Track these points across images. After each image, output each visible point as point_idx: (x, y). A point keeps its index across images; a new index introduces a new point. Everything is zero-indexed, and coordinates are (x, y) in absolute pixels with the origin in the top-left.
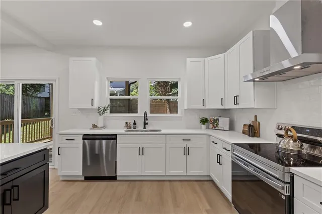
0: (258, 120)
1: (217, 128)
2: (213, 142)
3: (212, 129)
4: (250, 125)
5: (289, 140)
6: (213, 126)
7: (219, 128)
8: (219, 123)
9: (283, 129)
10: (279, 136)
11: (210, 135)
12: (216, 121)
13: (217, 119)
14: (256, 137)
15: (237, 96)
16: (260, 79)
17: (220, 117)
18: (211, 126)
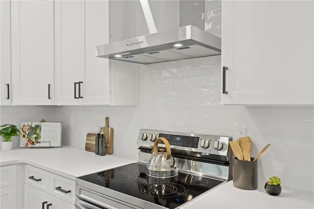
0: (111, 125)
1: (37, 145)
2: (32, 178)
3: (26, 147)
4: (99, 135)
5: (161, 157)
6: (29, 140)
7: (42, 145)
8: (42, 134)
9: (149, 138)
10: (143, 149)
11: (23, 164)
12: (35, 129)
13: (37, 127)
14: (108, 154)
15: (80, 82)
16: (123, 56)
17: (43, 121)
18: (24, 141)
